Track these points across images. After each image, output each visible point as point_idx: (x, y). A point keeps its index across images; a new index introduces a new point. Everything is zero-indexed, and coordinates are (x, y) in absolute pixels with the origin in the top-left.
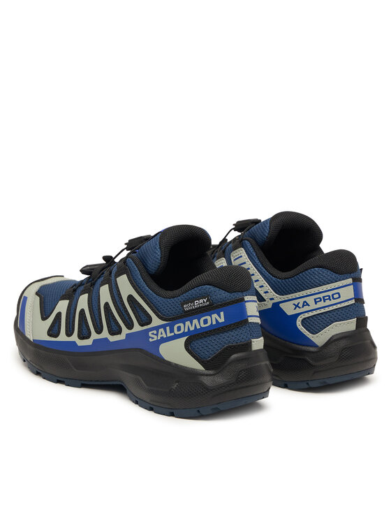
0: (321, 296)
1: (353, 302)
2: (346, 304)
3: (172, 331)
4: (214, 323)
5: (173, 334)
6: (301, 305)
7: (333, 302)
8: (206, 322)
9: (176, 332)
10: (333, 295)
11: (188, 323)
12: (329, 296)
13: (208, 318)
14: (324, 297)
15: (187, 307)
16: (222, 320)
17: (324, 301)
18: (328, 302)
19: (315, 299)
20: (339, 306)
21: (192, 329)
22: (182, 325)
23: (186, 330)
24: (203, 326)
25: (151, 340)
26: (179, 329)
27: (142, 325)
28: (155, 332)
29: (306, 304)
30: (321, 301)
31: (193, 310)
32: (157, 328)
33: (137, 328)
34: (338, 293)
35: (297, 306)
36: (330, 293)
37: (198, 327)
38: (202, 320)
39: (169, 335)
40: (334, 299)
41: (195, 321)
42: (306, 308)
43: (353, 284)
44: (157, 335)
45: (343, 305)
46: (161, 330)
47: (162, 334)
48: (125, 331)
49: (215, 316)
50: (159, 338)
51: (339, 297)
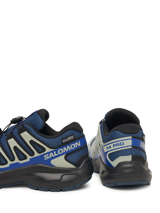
0: (115, 143)
1: (131, 147)
2: (127, 148)
3: (57, 153)
4: (77, 146)
5: (58, 154)
6: (108, 148)
7: (120, 146)
8: (73, 146)
9: (59, 153)
10: (120, 143)
11: (65, 148)
12: (119, 144)
13: (74, 144)
14: (117, 144)
15: (64, 141)
16: (79, 145)
17: (117, 146)
18: (118, 147)
19: (113, 145)
20: (123, 149)
21: (67, 150)
22: (62, 150)
23: (64, 152)
24: (72, 148)
25: (45, 159)
26: (60, 151)
27: (40, 153)
28: (48, 155)
29: (110, 147)
30: (115, 146)
31: (67, 142)
32: (49, 153)
33: (37, 154)
34: (123, 143)
35: (107, 148)
36: (119, 142)
37: (70, 149)
38: (71, 146)
39: (56, 155)
40: (121, 145)
41: (68, 147)
42: (110, 149)
43: (132, 139)
44: (49, 156)
45: (125, 148)
46: (52, 153)
47: (51, 155)
48: (29, 157)
49: (76, 143)
50: (50, 157)
51: (123, 144)
